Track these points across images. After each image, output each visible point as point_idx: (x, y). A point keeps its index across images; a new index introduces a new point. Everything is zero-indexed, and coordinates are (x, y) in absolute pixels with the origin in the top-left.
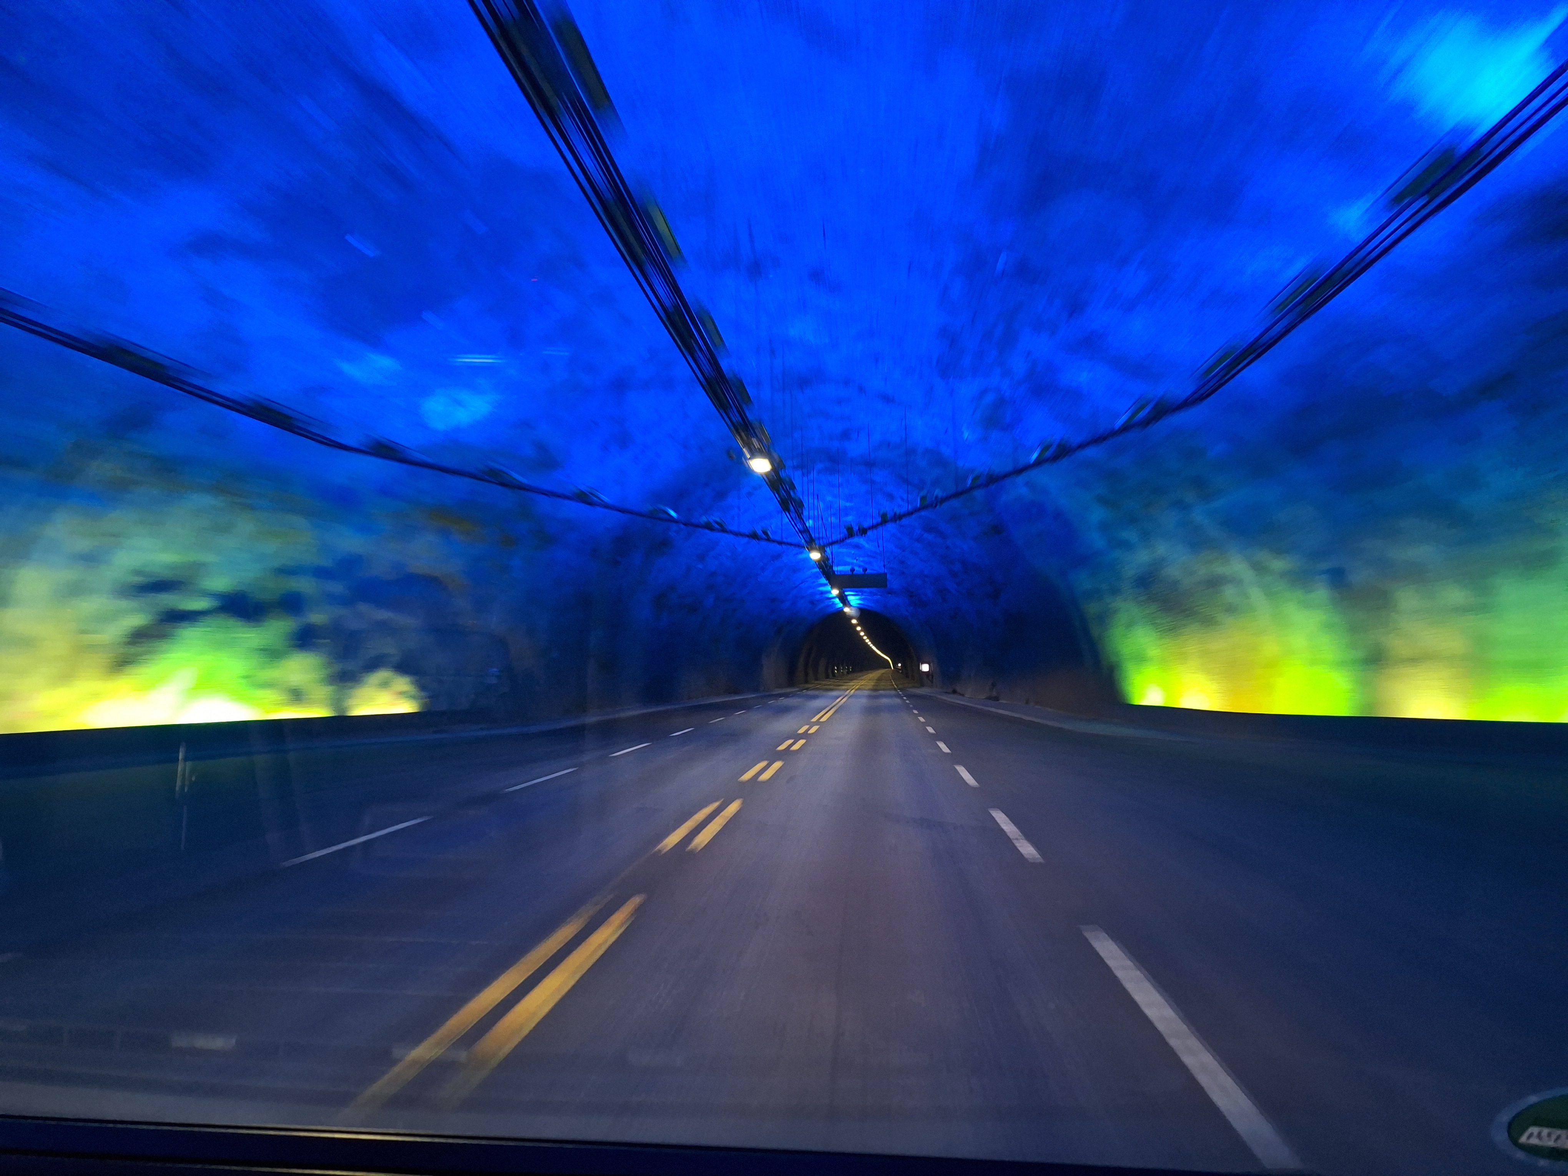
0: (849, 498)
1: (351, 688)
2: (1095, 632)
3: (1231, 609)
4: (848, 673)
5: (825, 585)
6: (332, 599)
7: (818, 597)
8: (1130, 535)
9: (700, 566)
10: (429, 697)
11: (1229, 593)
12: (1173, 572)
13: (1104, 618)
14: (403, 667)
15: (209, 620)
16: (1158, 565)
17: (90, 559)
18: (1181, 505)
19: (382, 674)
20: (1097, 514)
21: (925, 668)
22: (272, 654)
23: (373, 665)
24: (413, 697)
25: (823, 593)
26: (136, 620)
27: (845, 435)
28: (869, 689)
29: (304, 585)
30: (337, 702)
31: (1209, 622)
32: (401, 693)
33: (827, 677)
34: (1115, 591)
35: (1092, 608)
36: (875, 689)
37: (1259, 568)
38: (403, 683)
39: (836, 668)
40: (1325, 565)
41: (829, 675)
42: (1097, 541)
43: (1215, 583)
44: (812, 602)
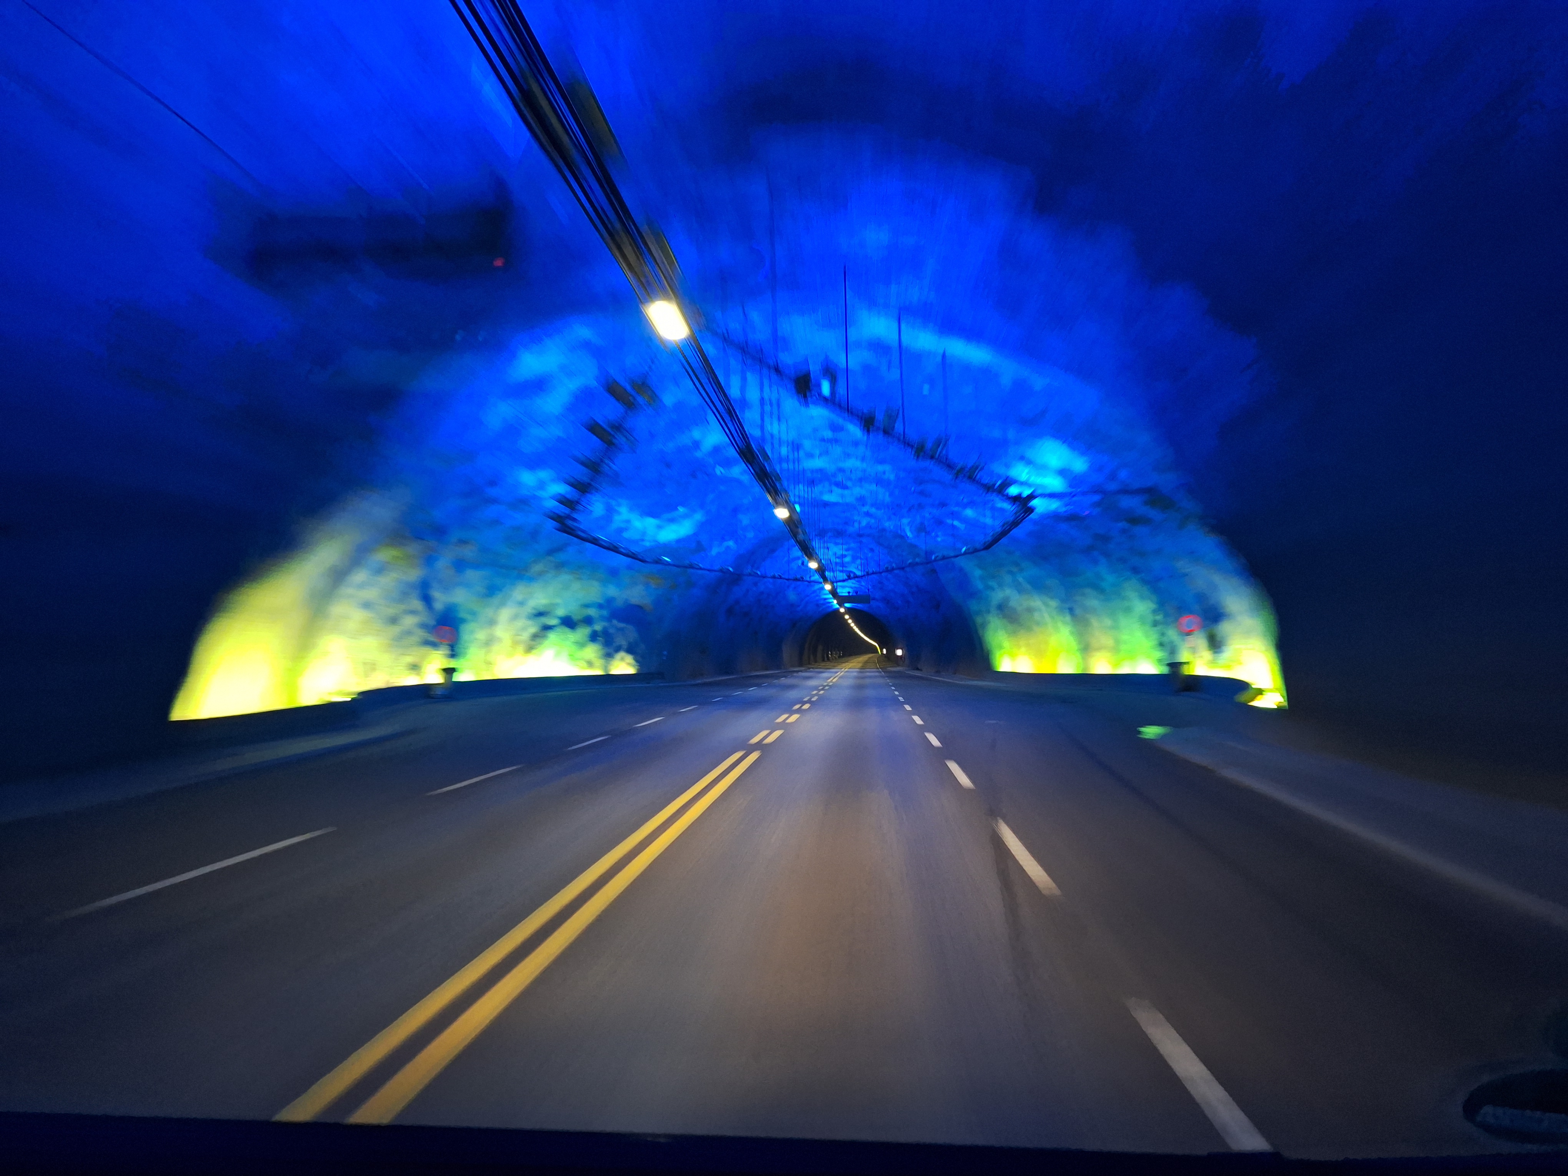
0: (847, 550)
1: (611, 660)
2: (980, 632)
3: (1038, 624)
4: (840, 657)
5: (831, 598)
6: (602, 618)
7: (822, 602)
8: (992, 583)
9: (754, 589)
10: (640, 666)
11: (1036, 615)
12: (1013, 603)
13: (984, 625)
14: (630, 651)
15: (558, 629)
16: (1007, 599)
17: (521, 604)
18: (1010, 572)
19: (622, 654)
20: (978, 573)
21: (899, 652)
22: (581, 645)
23: (618, 650)
24: (634, 666)
25: (826, 599)
26: (533, 630)
27: (846, 523)
28: (858, 669)
29: (592, 612)
30: (606, 668)
31: (1029, 629)
32: (628, 664)
33: (823, 660)
34: (988, 612)
35: (979, 620)
36: (863, 668)
37: (1046, 605)
38: (629, 659)
39: (830, 653)
40: (1067, 606)
41: (825, 659)
42: (980, 585)
43: (1030, 610)
44: (818, 605)
